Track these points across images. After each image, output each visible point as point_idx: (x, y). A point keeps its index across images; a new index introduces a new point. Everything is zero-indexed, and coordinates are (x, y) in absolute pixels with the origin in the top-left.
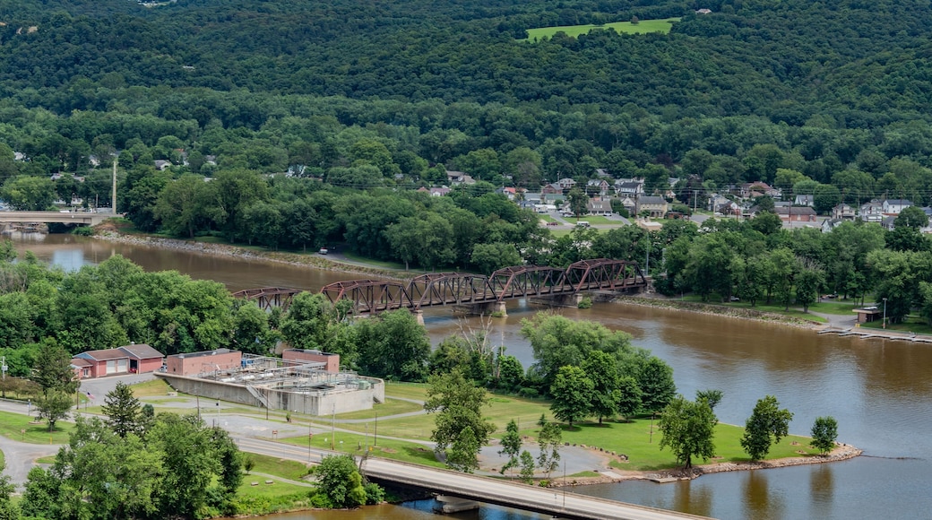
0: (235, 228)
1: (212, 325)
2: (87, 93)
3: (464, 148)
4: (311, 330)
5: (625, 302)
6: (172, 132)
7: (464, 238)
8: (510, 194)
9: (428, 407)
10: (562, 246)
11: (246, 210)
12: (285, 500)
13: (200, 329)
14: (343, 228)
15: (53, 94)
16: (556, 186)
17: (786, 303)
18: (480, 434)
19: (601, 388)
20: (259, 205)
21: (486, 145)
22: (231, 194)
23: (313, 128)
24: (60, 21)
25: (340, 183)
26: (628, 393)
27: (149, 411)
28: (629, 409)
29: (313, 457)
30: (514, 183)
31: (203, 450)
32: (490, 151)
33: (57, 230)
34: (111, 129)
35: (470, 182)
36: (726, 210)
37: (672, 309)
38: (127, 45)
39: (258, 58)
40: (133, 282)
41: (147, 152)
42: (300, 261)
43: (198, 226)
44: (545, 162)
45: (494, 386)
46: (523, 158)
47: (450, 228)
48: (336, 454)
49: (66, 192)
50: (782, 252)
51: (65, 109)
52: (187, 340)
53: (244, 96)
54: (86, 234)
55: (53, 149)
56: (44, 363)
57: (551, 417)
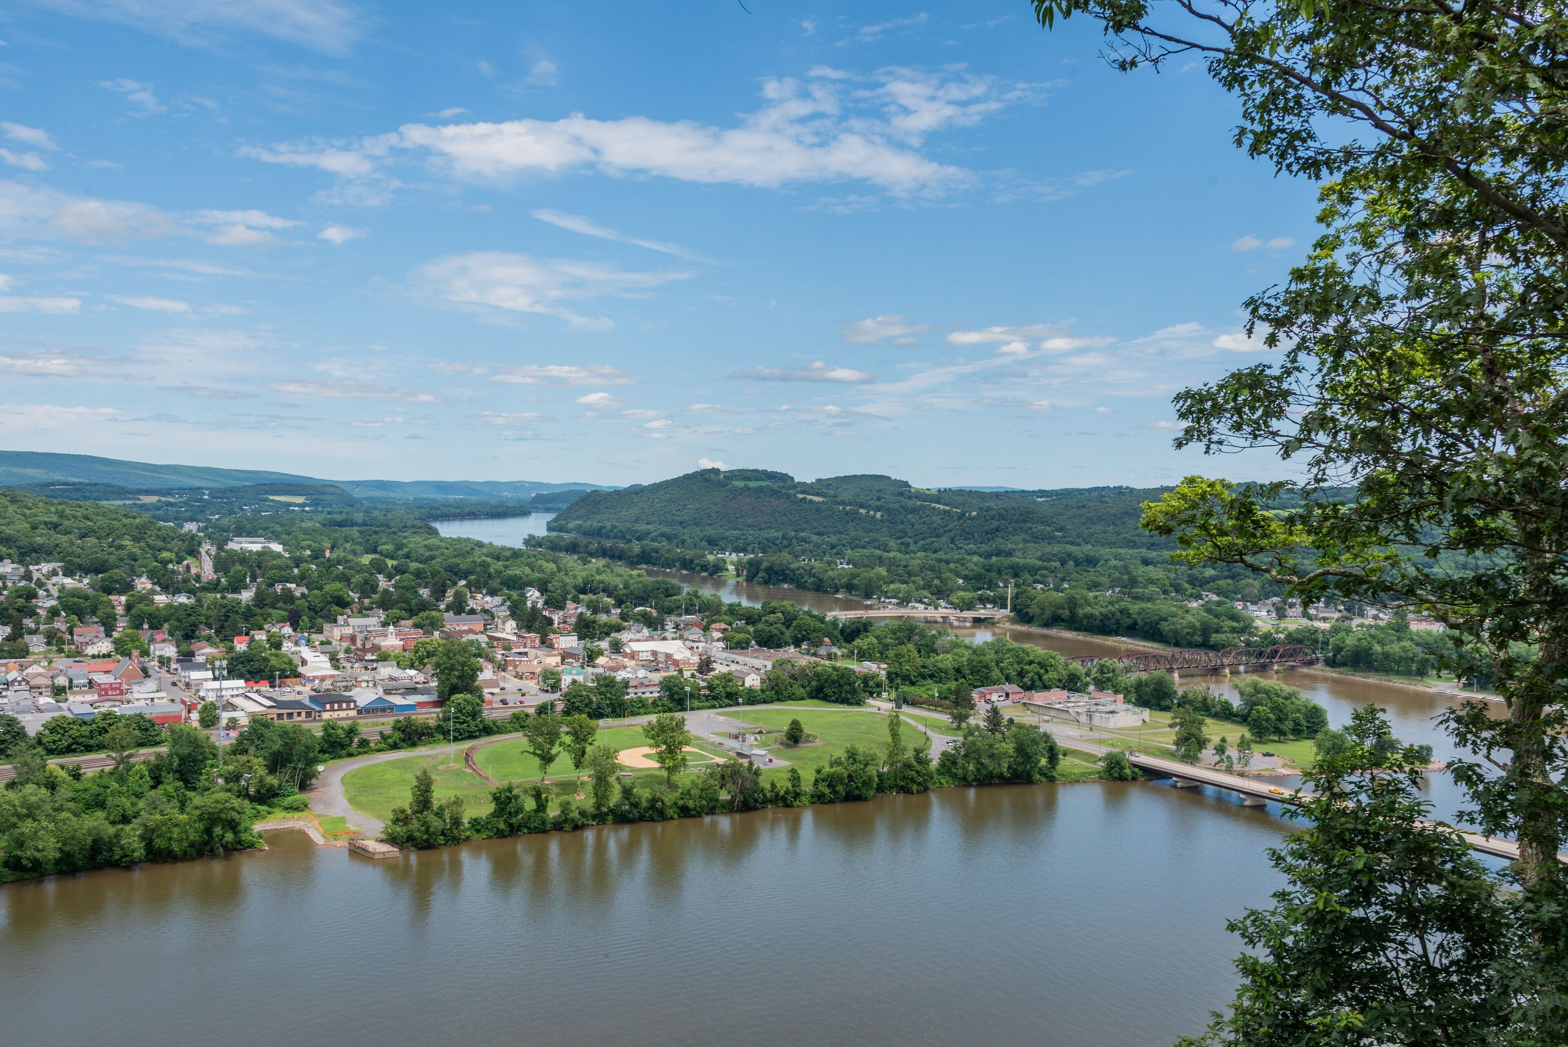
0: (1075, 622)
1: (1053, 675)
2: (1002, 547)
3: (1213, 579)
4: (1109, 679)
5: (1305, 670)
6: (1045, 568)
7: (1206, 630)
8: (1239, 606)
9: (1171, 726)
10: (1266, 636)
11: (1081, 612)
12: (1083, 774)
13: (1045, 677)
14: (1135, 623)
15: (985, 548)
16: (1269, 602)
17: (1409, 673)
18: (1202, 743)
19: (1280, 719)
20: (1088, 610)
21: (1227, 577)
22: (1072, 603)
23: (1125, 567)
24: (989, 509)
25: (1137, 598)
26: (1296, 723)
27: (1011, 721)
28: (1298, 732)
29: (1101, 751)
30: (1244, 599)
31: (1037, 744)
32: (1230, 581)
33: (978, 622)
34: (1011, 567)
35: (1215, 598)
36: (1376, 617)
37: (1334, 675)
38: (1025, 521)
39: (1099, 528)
40: (1009, 650)
41: (1030, 579)
42: (1111, 641)
43: (1054, 620)
44: (1263, 587)
45: (1216, 716)
46: (1247, 585)
47: (1198, 624)
48: (1115, 750)
49: (983, 600)
50: (1407, 644)
51: (988, 556)
52: (1038, 683)
53: (1088, 549)
54: (993, 624)
55: (979, 577)
56: (957, 692)
57: (1248, 735)
